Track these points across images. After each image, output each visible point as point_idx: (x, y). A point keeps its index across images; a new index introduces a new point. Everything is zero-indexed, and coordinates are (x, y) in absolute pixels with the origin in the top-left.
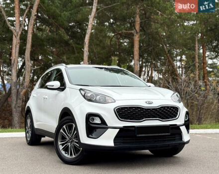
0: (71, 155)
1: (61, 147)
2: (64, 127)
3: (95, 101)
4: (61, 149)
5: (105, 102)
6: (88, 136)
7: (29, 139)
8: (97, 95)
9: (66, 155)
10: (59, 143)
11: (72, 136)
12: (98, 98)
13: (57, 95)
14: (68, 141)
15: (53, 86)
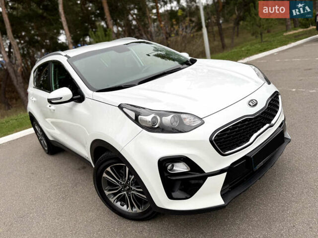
4: (112, 200)
6: (170, 197)
8: (162, 115)
9: (124, 208)
10: (107, 193)
11: (127, 182)
12: (166, 120)
14: (121, 189)
15: (61, 98)
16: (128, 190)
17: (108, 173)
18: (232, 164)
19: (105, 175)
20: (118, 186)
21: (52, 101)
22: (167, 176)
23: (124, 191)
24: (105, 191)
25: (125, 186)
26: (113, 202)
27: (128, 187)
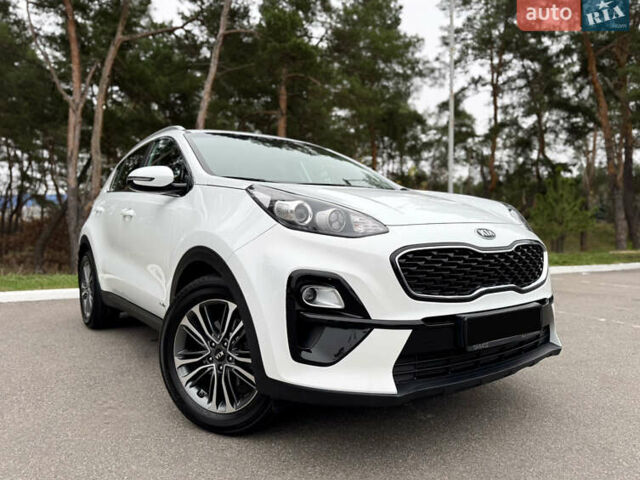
0: (220, 400)
1: (184, 377)
2: (196, 309)
3: (314, 229)
4: (184, 380)
5: (347, 232)
6: (296, 356)
7: (88, 315)
8: (318, 206)
9: (203, 402)
10: (178, 362)
11: (223, 342)
12: (323, 217)
13: (161, 208)
14: (209, 356)
15: (152, 179)
16: (221, 359)
17: (194, 320)
18: (425, 320)
19: (185, 321)
20: (204, 349)
21: (135, 182)
22: (299, 311)
23: (211, 362)
24: (176, 358)
25: (219, 350)
26: (184, 384)
27: (222, 353)
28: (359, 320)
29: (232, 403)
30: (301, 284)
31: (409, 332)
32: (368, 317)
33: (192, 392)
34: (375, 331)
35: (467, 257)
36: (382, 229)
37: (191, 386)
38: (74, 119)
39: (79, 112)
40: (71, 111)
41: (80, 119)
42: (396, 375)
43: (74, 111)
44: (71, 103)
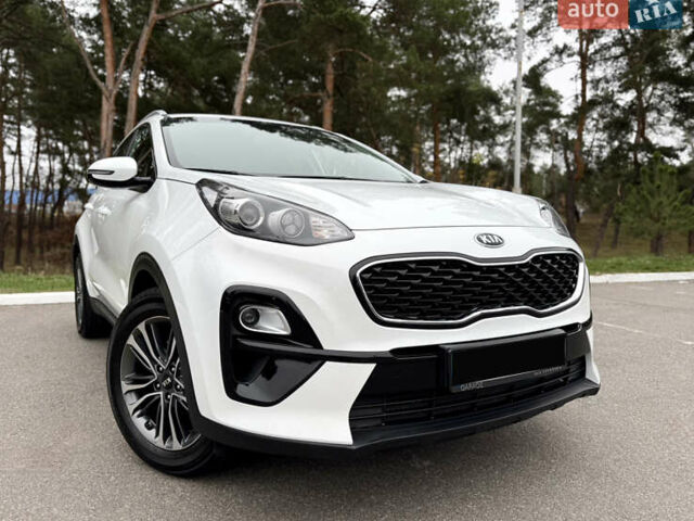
0: (167, 434)
1: (132, 402)
2: (141, 327)
3: (264, 234)
4: (131, 409)
5: (306, 238)
6: (231, 392)
8: (271, 205)
9: (150, 434)
10: (125, 387)
11: (170, 366)
12: (275, 218)
14: (156, 382)
15: (112, 172)
16: (169, 387)
17: (139, 339)
18: (393, 351)
19: (131, 341)
20: (151, 373)
21: (94, 176)
22: (237, 336)
23: (159, 389)
24: (123, 383)
25: (166, 376)
26: (131, 413)
27: (169, 380)
28: (308, 350)
29: (180, 439)
30: (238, 304)
31: (372, 366)
32: (320, 347)
33: (140, 423)
34: (328, 364)
35: (457, 271)
36: (346, 235)
37: (139, 416)
38: (107, 107)
39: (112, 100)
40: (104, 99)
41: (113, 107)
42: (352, 420)
43: (107, 98)
44: (104, 89)
